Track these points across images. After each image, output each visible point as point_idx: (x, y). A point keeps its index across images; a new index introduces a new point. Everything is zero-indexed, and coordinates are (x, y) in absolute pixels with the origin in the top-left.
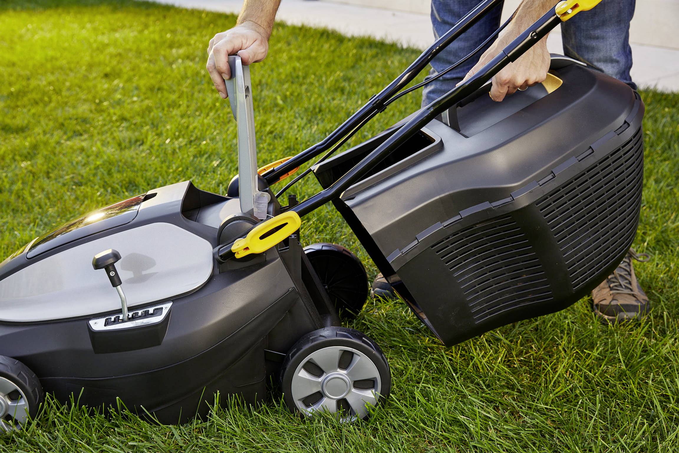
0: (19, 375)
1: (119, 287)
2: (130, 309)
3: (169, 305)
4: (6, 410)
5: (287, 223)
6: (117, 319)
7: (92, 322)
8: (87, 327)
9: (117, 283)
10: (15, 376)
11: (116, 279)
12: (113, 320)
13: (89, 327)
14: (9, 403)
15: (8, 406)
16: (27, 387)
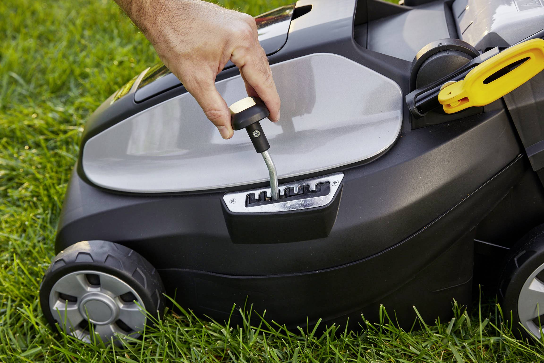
0: (135, 273)
1: (266, 153)
2: (281, 182)
3: (339, 178)
4: (118, 315)
5: (528, 58)
6: (263, 195)
7: (227, 198)
8: (220, 205)
9: (264, 146)
10: (129, 274)
11: (261, 141)
12: (257, 197)
13: (223, 207)
14: (121, 306)
15: (119, 310)
16: (146, 289)
